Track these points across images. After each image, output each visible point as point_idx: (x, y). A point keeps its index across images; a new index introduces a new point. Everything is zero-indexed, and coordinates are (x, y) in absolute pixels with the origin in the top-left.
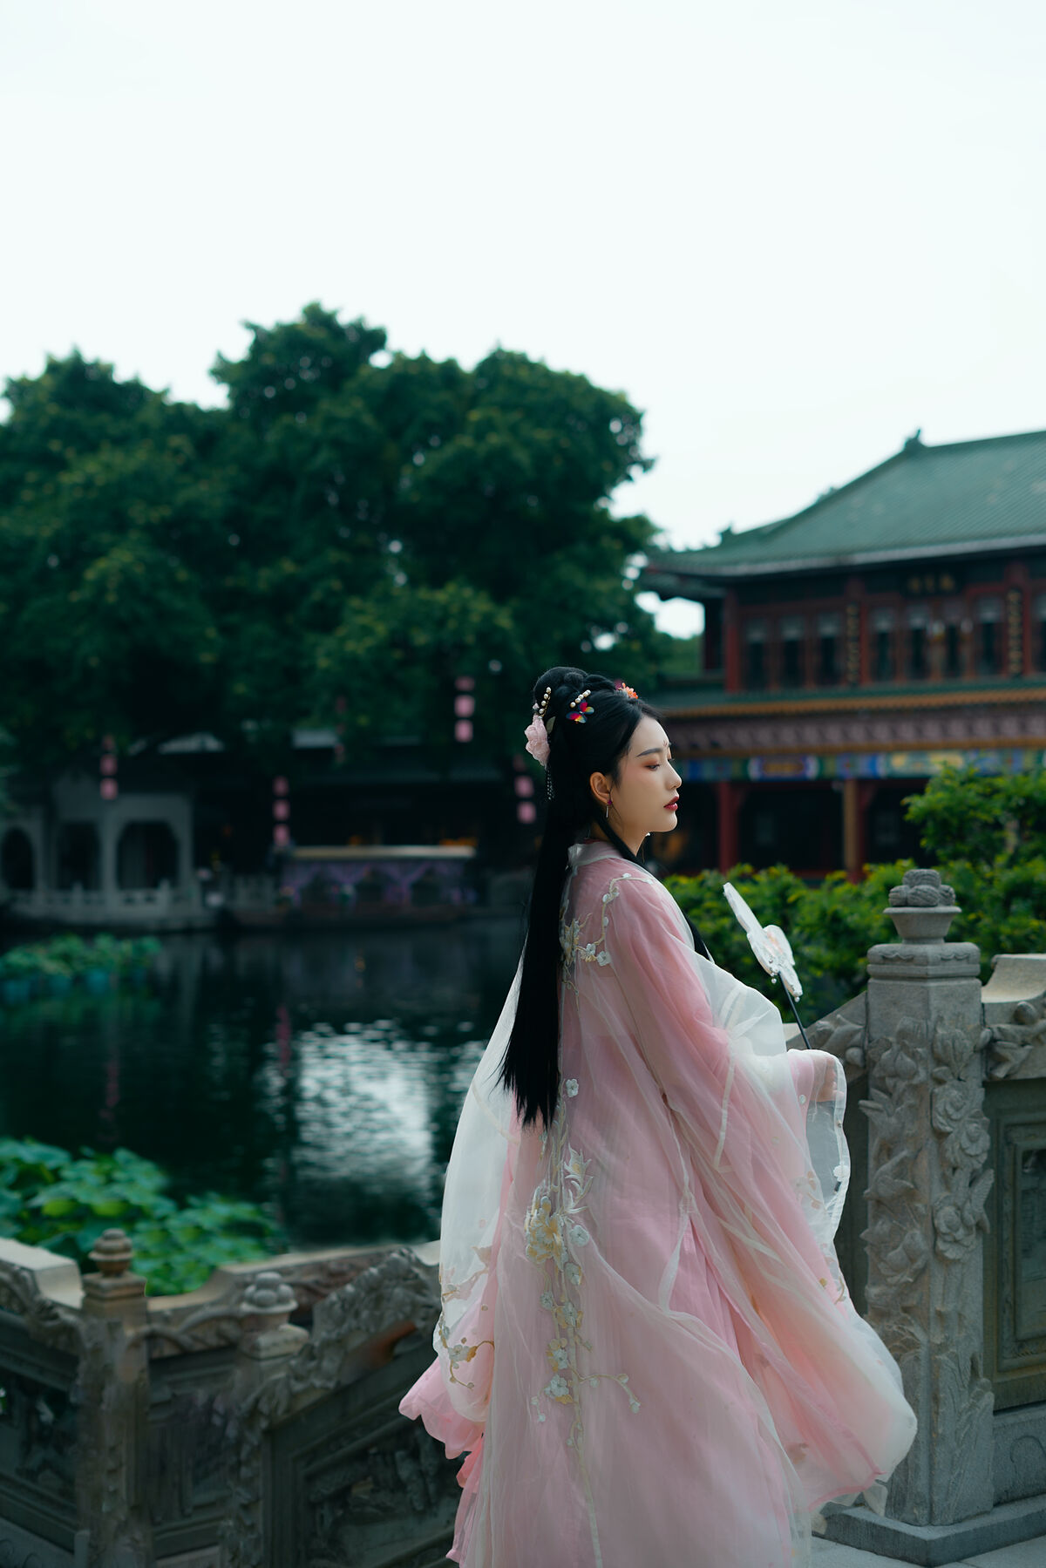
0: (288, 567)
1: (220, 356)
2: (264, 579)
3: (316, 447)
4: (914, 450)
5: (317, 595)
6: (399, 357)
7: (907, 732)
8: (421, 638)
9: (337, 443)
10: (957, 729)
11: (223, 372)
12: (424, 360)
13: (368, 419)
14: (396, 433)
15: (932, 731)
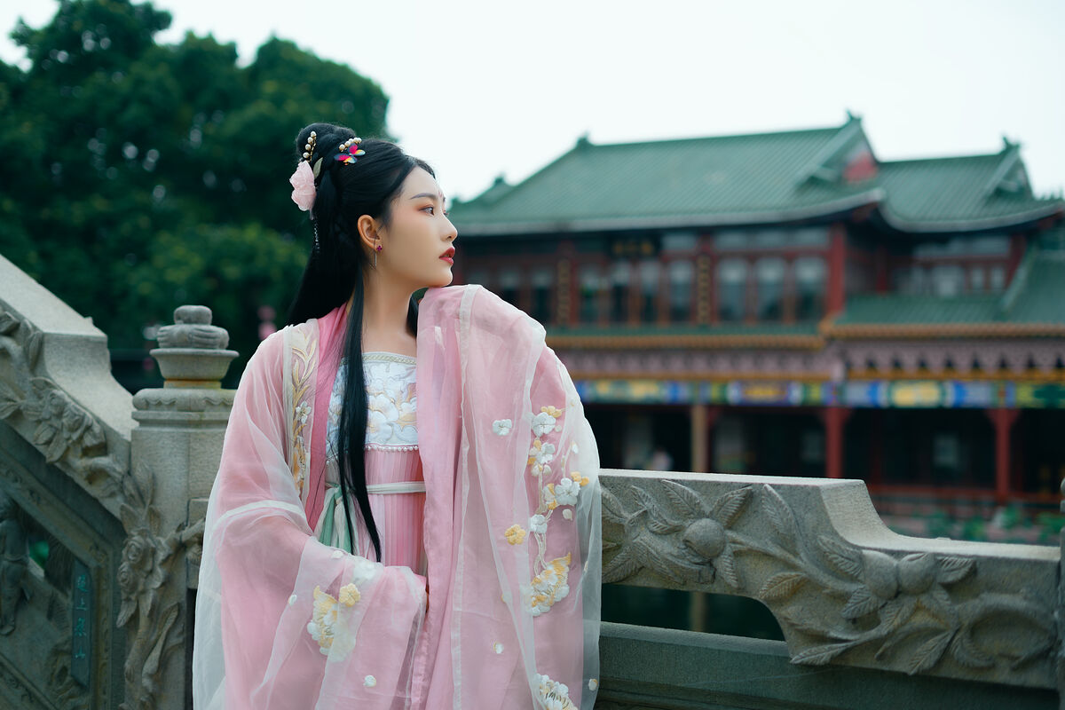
0: (99, 204)
1: (21, 22)
2: (77, 212)
3: (125, 103)
4: (583, 146)
5: (126, 228)
6: (190, 36)
7: (611, 365)
8: (232, 271)
9: (146, 101)
10: (654, 365)
11: (23, 36)
12: (210, 40)
13: (171, 83)
14: (190, 96)
15: (633, 365)
